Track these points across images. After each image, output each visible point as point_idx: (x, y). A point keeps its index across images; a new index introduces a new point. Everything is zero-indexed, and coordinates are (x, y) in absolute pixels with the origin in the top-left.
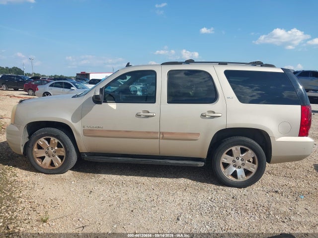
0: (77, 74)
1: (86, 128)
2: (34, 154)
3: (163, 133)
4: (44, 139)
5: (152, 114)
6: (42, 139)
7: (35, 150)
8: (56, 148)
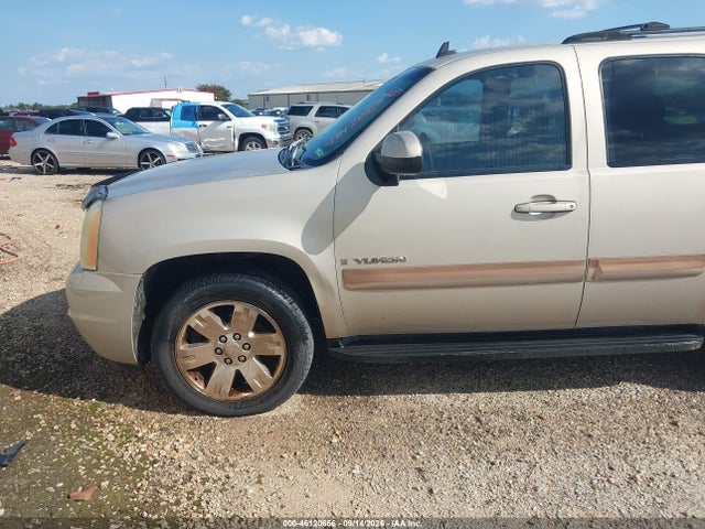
0: (79, 98)
1: (352, 265)
2: (180, 361)
3: (595, 263)
4: (212, 310)
5: (567, 206)
6: (205, 312)
7: (182, 347)
8: (251, 335)
